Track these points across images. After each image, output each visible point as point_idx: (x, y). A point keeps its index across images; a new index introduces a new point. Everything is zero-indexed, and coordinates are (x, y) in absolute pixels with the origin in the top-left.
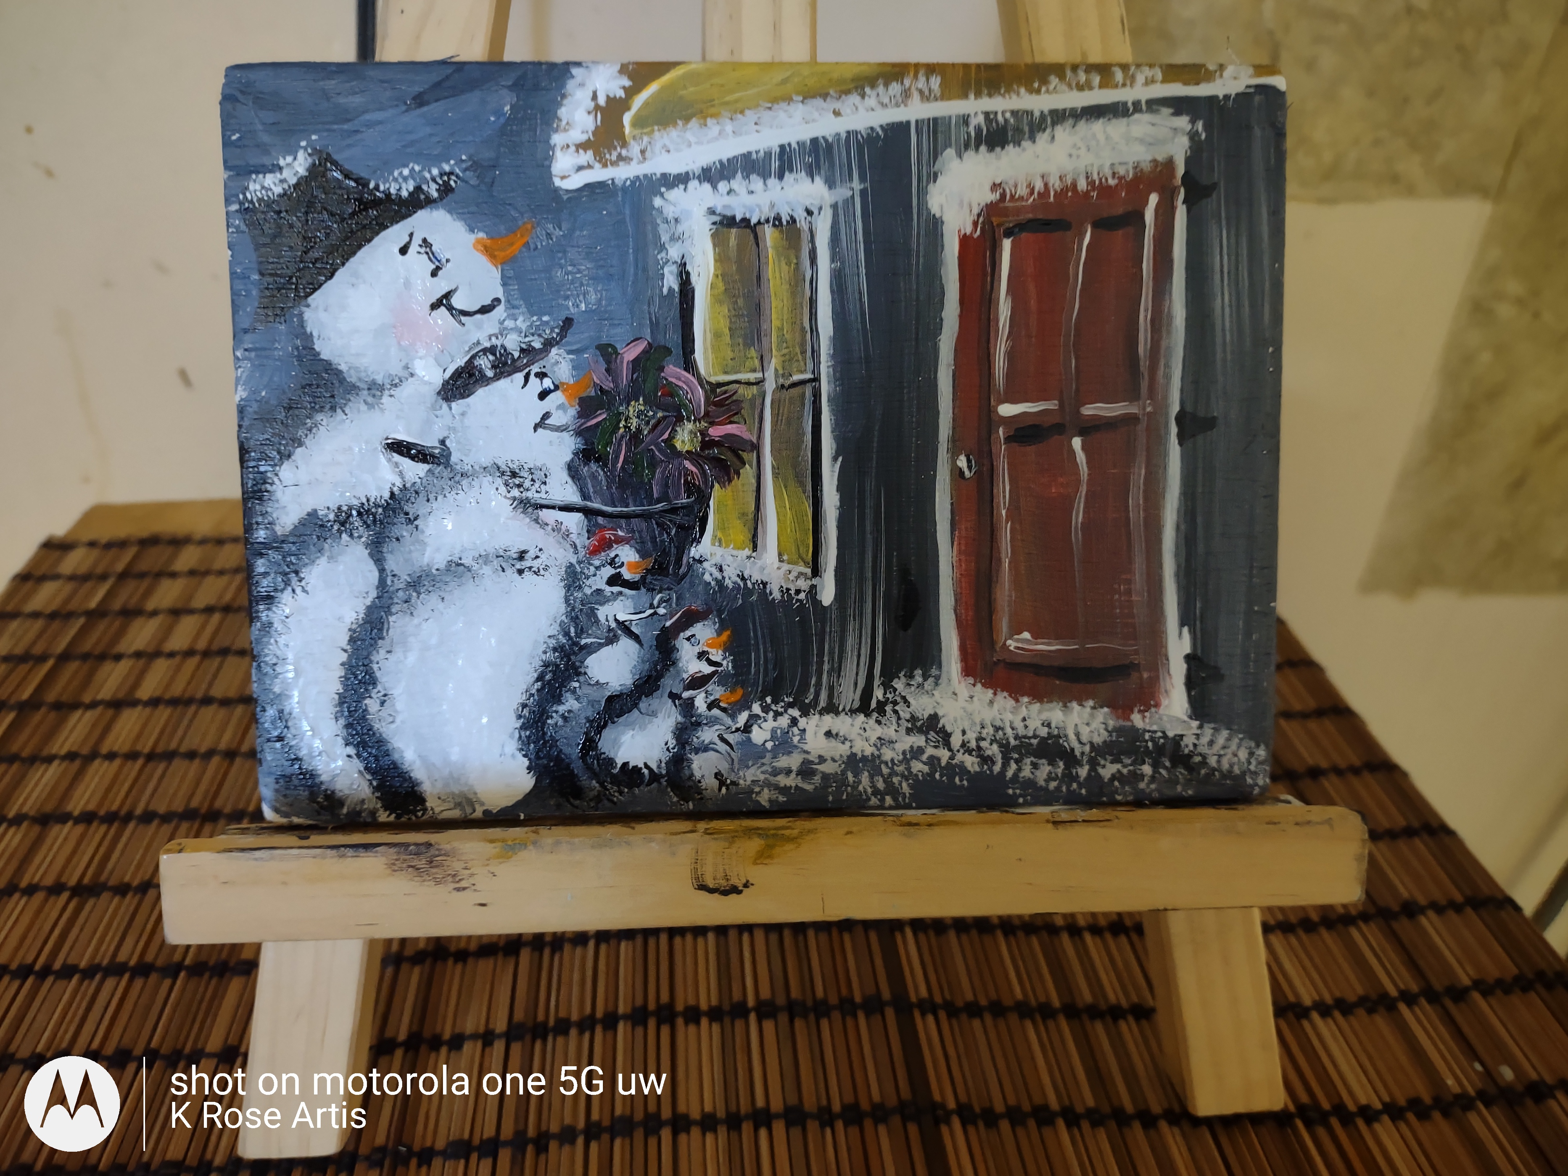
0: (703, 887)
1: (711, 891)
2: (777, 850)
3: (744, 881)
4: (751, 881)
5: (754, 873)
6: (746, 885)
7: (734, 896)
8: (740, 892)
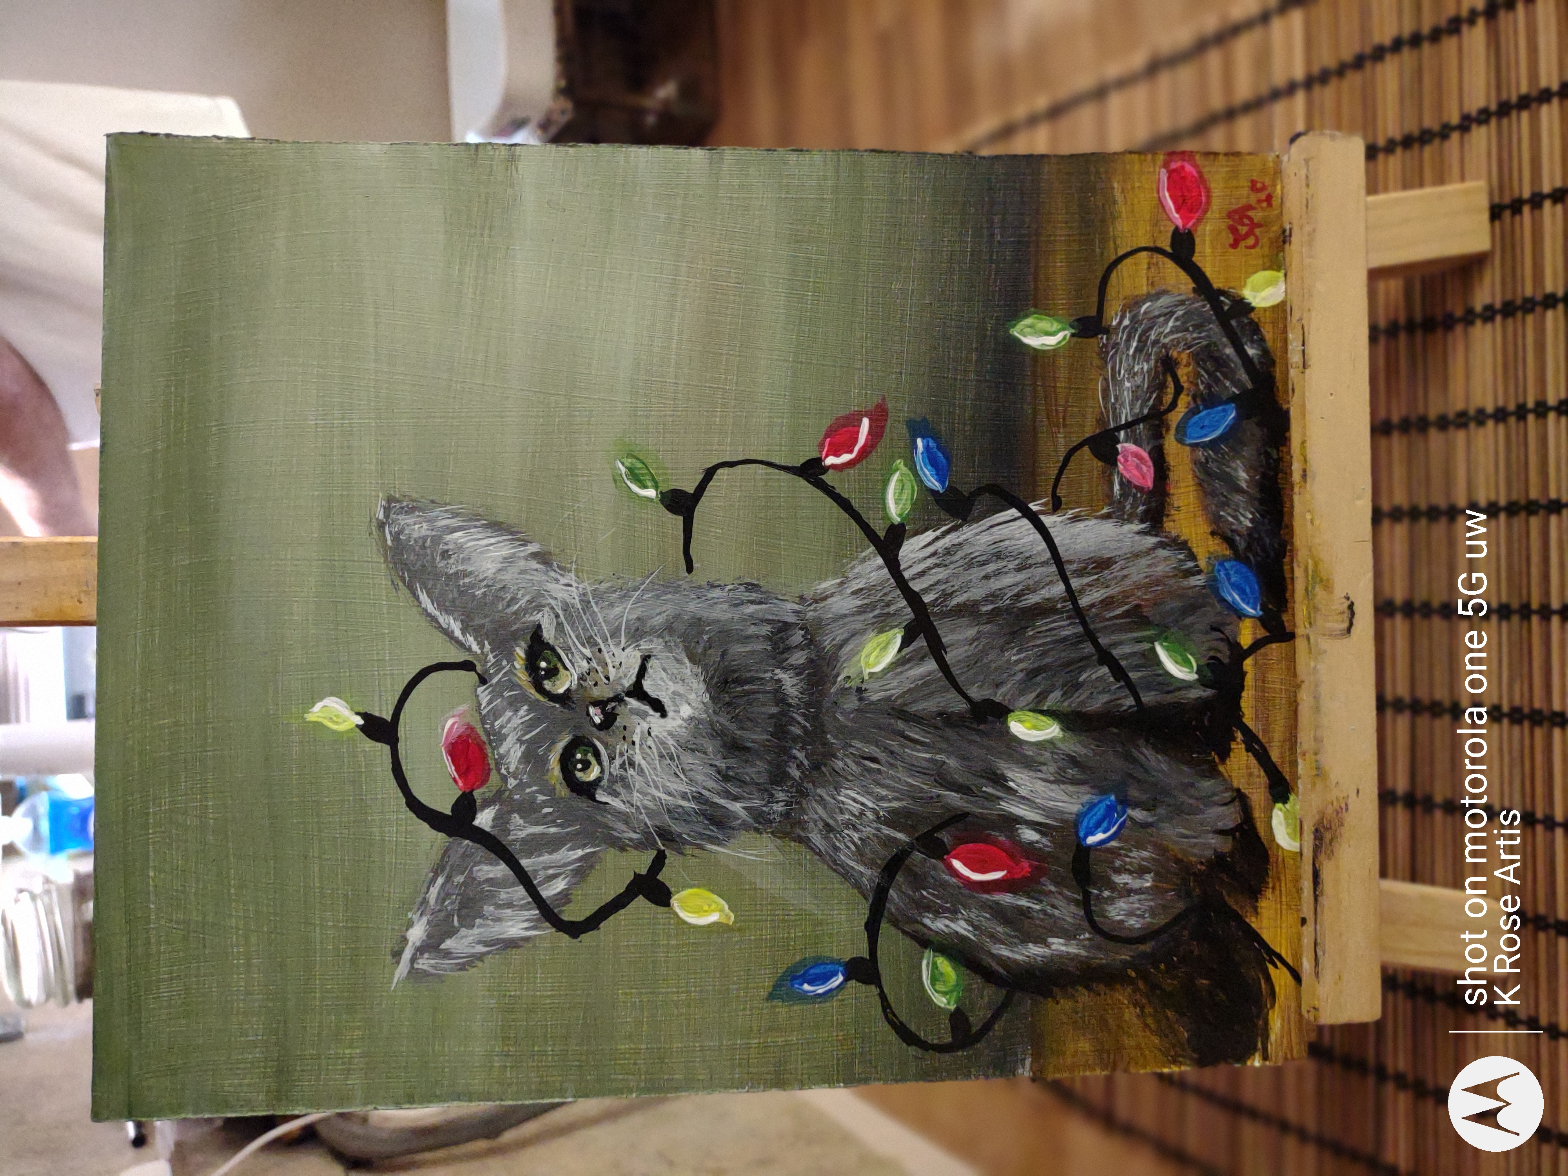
0: (1349, 630)
1: (1351, 624)
2: (1323, 575)
3: (1344, 600)
4: (1345, 594)
5: (1339, 592)
6: (1348, 599)
7: (1355, 608)
8: (1352, 604)
